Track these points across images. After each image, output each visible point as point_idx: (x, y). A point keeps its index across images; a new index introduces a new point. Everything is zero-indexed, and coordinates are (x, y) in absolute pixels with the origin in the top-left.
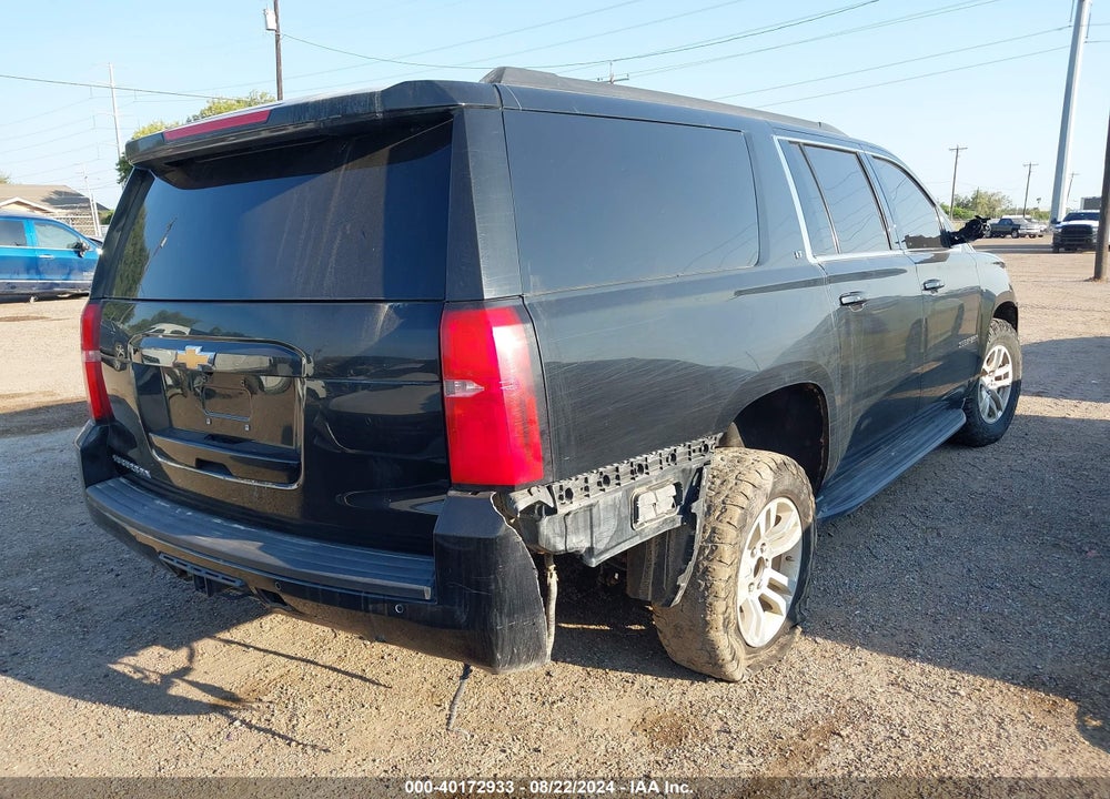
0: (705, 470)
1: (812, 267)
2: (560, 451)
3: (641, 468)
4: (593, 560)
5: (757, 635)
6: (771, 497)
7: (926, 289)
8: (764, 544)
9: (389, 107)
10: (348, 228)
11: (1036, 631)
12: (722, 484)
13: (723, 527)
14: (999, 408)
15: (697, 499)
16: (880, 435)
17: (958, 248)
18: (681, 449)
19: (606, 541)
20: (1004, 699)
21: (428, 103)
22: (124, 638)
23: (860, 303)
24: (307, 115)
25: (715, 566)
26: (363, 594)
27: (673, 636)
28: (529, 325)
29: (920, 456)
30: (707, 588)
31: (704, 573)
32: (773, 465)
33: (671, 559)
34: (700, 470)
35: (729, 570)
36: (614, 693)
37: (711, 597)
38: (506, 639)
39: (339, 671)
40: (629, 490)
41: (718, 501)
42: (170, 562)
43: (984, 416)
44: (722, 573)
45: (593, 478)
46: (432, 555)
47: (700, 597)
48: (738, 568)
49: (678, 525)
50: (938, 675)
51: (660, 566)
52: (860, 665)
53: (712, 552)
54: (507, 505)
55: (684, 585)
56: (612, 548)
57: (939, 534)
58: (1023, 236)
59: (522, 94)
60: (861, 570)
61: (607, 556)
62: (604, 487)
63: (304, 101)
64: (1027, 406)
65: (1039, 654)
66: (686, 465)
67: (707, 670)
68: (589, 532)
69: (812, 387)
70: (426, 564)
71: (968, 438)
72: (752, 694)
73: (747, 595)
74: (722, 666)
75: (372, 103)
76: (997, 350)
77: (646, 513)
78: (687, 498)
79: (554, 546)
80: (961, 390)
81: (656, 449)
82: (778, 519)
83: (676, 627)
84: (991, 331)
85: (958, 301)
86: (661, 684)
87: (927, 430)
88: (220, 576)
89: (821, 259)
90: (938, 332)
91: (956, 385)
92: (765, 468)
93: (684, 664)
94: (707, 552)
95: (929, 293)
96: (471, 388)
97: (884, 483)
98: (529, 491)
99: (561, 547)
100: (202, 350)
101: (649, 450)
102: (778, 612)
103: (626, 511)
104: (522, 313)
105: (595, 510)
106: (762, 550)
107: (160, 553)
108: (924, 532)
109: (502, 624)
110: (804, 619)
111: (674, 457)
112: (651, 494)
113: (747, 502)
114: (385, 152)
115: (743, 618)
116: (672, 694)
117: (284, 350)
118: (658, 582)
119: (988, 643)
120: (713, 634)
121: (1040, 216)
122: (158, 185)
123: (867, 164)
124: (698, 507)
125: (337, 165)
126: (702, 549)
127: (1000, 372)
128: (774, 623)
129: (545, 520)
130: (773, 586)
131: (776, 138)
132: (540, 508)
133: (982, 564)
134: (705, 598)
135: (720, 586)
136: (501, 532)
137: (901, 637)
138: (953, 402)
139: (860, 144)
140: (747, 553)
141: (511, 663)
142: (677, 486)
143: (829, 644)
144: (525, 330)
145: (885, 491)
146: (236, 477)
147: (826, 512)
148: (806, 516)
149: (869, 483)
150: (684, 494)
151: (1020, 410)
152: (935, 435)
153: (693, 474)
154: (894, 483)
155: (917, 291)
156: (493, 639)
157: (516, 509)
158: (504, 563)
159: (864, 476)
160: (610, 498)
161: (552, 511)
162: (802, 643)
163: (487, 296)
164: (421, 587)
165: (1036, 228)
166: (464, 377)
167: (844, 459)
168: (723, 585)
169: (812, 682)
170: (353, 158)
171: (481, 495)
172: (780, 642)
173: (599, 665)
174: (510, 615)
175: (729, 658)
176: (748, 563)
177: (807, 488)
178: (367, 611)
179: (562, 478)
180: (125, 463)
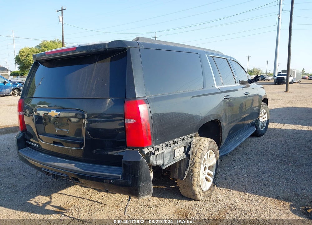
0: (192, 143)
1: (217, 89)
2: (156, 138)
3: (176, 142)
4: (164, 167)
5: (205, 187)
6: (208, 150)
7: (245, 95)
8: (206, 163)
9: (110, 47)
10: (98, 79)
11: (277, 185)
12: (195, 146)
13: (196, 158)
14: (264, 126)
15: (190, 150)
16: (234, 134)
17: (253, 84)
18: (186, 137)
19: (167, 162)
20: (270, 203)
21: (120, 46)
22: (28, 193)
23: (229, 98)
24: (87, 49)
25: (194, 169)
26: (102, 178)
27: (183, 188)
28: (148, 104)
29: (245, 139)
30: (192, 175)
31: (191, 171)
32: (208, 141)
33: (183, 167)
34: (190, 143)
35: (198, 170)
36: (167, 205)
37: (193, 177)
38: (142, 189)
39: (91, 200)
40: (172, 148)
41: (195, 151)
42: (45, 170)
43: (260, 128)
44: (196, 170)
45: (164, 145)
46: (122, 166)
47: (191, 177)
48: (200, 169)
49: (185, 158)
50: (253, 197)
51: (180, 169)
52: (232, 195)
53: (193, 165)
54: (142, 152)
55: (186, 174)
56: (169, 164)
57: (250, 160)
58: (266, 80)
59: (144, 44)
60: (231, 170)
61: (167, 166)
62: (167, 147)
63: (86, 45)
64: (271, 125)
65: (279, 191)
66: (187, 141)
67: (192, 197)
68: (163, 159)
69: (217, 121)
70: (120, 169)
71: (257, 134)
72: (204, 204)
73: (202, 177)
74: (196, 196)
75: (105, 46)
76: (263, 110)
77: (177, 154)
78: (187, 150)
79: (154, 163)
80: (254, 121)
81: (179, 137)
82: (210, 156)
83: (184, 186)
84: (261, 106)
85: (252, 98)
86: (180, 202)
87: (246, 132)
88: (61, 174)
89: (219, 87)
90: (248, 106)
91: (253, 120)
92: (206, 142)
93: (186, 196)
94: (192, 165)
95: (246, 95)
96: (132, 121)
97: (236, 146)
98: (148, 148)
99: (155, 164)
100: (56, 111)
101: (178, 138)
102: (210, 181)
103: (172, 154)
104: (146, 101)
105: (164, 153)
106: (206, 165)
107: (42, 168)
108: (246, 159)
109: (141, 185)
110: (217, 183)
111: (184, 139)
112: (178, 149)
113: (202, 151)
114: (109, 59)
115: (201, 183)
116: (183, 204)
117: (81, 111)
118: (179, 173)
119: (265, 188)
120: (194, 187)
121: (271, 75)
122: (41, 66)
123: (229, 61)
124: (190, 153)
125: (95, 62)
126: (191, 164)
127: (264, 116)
128: (209, 184)
129: (152, 156)
130: (209, 174)
131: (206, 55)
132: (150, 153)
133: (262, 168)
134: (192, 178)
135: (196, 174)
136: (141, 160)
137: (243, 187)
138: (252, 125)
139: (227, 56)
140: (202, 165)
141: (143, 195)
142: (185, 147)
143: (224, 190)
144: (147, 105)
145: (236, 149)
146: (65, 146)
147: (222, 154)
148: (217, 155)
149: (232, 147)
150: (187, 149)
151: (269, 127)
152: (248, 133)
153: (189, 143)
154: (238, 146)
155: (243, 95)
156: (139, 189)
157: (145, 153)
158: (142, 168)
159: (230, 145)
160: (168, 150)
161: (153, 154)
162: (217, 190)
163: (137, 97)
164: (119, 175)
165: (270, 78)
166: (130, 118)
167: (226, 139)
168: (197, 174)
169: (220, 200)
170: (99, 60)
171: (135, 150)
172: (211, 189)
173: (163, 197)
174: (143, 182)
175: (198, 194)
176: (203, 168)
177: (217, 148)
178: (103, 182)
179: (156, 145)
180: (30, 143)
